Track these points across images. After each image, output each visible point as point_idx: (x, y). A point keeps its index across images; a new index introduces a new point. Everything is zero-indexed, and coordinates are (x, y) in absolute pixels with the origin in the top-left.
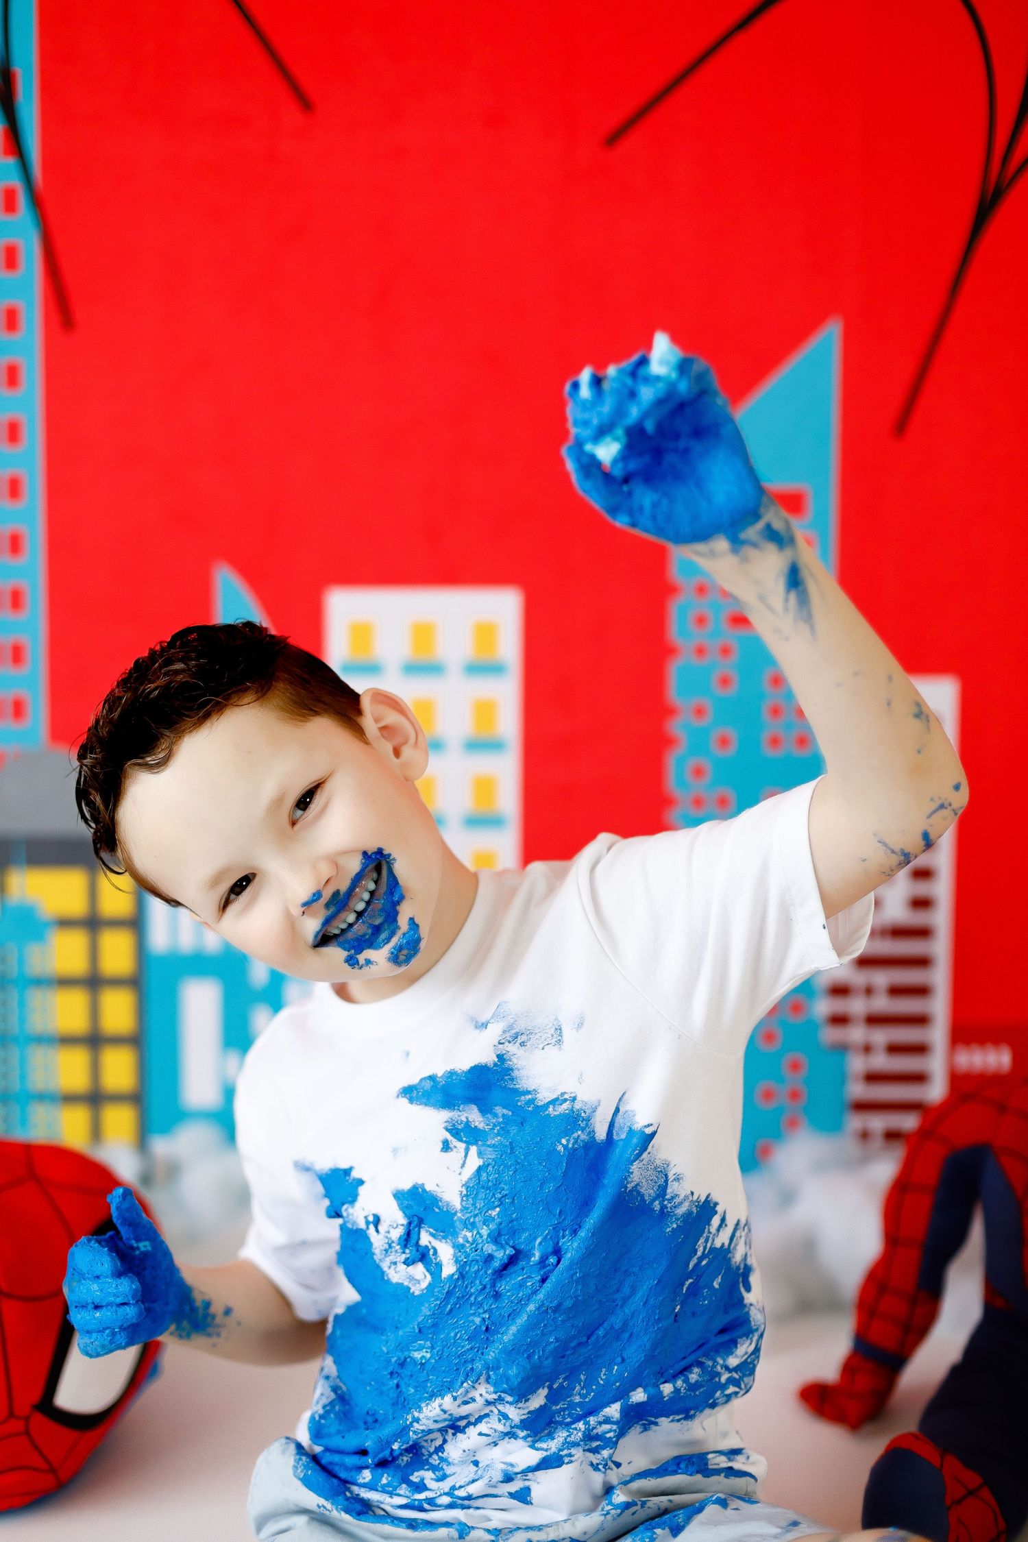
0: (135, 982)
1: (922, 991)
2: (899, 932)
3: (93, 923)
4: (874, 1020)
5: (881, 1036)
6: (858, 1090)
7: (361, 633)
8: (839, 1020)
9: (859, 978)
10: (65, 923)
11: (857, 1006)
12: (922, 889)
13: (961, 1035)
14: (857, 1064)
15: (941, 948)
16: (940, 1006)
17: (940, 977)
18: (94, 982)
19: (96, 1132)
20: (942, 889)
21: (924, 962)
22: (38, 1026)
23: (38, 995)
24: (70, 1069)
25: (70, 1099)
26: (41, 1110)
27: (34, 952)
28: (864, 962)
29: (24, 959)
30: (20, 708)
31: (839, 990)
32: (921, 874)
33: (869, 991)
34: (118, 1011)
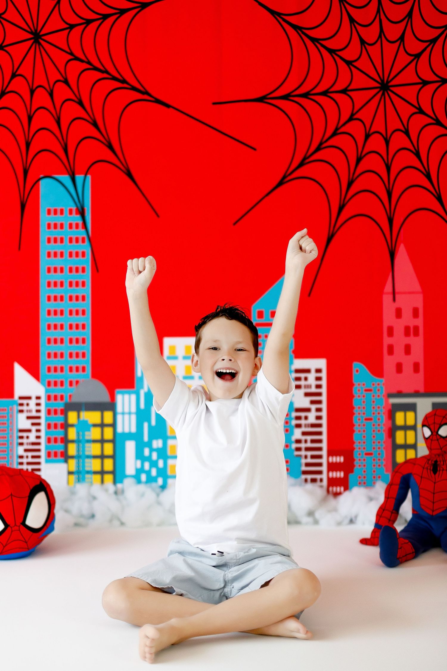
0: (113, 441)
1: (320, 441)
2: (313, 426)
3: (102, 425)
4: (307, 449)
5: (309, 453)
6: (304, 468)
7: (173, 348)
8: (299, 449)
9: (303, 438)
10: (95, 425)
11: (303, 445)
12: (319, 414)
13: (330, 453)
14: (304, 461)
15: (324, 429)
16: (324, 445)
17: (324, 437)
18: (102, 441)
19: (102, 481)
20: (324, 414)
21: (320, 433)
22: (87, 453)
23: (87, 445)
24: (96, 465)
25: (95, 473)
26: (88, 476)
27: (87, 433)
28: (304, 434)
29: (84, 435)
30: (84, 369)
31: (298, 441)
32: (319, 410)
33: (306, 441)
34: (108, 449)
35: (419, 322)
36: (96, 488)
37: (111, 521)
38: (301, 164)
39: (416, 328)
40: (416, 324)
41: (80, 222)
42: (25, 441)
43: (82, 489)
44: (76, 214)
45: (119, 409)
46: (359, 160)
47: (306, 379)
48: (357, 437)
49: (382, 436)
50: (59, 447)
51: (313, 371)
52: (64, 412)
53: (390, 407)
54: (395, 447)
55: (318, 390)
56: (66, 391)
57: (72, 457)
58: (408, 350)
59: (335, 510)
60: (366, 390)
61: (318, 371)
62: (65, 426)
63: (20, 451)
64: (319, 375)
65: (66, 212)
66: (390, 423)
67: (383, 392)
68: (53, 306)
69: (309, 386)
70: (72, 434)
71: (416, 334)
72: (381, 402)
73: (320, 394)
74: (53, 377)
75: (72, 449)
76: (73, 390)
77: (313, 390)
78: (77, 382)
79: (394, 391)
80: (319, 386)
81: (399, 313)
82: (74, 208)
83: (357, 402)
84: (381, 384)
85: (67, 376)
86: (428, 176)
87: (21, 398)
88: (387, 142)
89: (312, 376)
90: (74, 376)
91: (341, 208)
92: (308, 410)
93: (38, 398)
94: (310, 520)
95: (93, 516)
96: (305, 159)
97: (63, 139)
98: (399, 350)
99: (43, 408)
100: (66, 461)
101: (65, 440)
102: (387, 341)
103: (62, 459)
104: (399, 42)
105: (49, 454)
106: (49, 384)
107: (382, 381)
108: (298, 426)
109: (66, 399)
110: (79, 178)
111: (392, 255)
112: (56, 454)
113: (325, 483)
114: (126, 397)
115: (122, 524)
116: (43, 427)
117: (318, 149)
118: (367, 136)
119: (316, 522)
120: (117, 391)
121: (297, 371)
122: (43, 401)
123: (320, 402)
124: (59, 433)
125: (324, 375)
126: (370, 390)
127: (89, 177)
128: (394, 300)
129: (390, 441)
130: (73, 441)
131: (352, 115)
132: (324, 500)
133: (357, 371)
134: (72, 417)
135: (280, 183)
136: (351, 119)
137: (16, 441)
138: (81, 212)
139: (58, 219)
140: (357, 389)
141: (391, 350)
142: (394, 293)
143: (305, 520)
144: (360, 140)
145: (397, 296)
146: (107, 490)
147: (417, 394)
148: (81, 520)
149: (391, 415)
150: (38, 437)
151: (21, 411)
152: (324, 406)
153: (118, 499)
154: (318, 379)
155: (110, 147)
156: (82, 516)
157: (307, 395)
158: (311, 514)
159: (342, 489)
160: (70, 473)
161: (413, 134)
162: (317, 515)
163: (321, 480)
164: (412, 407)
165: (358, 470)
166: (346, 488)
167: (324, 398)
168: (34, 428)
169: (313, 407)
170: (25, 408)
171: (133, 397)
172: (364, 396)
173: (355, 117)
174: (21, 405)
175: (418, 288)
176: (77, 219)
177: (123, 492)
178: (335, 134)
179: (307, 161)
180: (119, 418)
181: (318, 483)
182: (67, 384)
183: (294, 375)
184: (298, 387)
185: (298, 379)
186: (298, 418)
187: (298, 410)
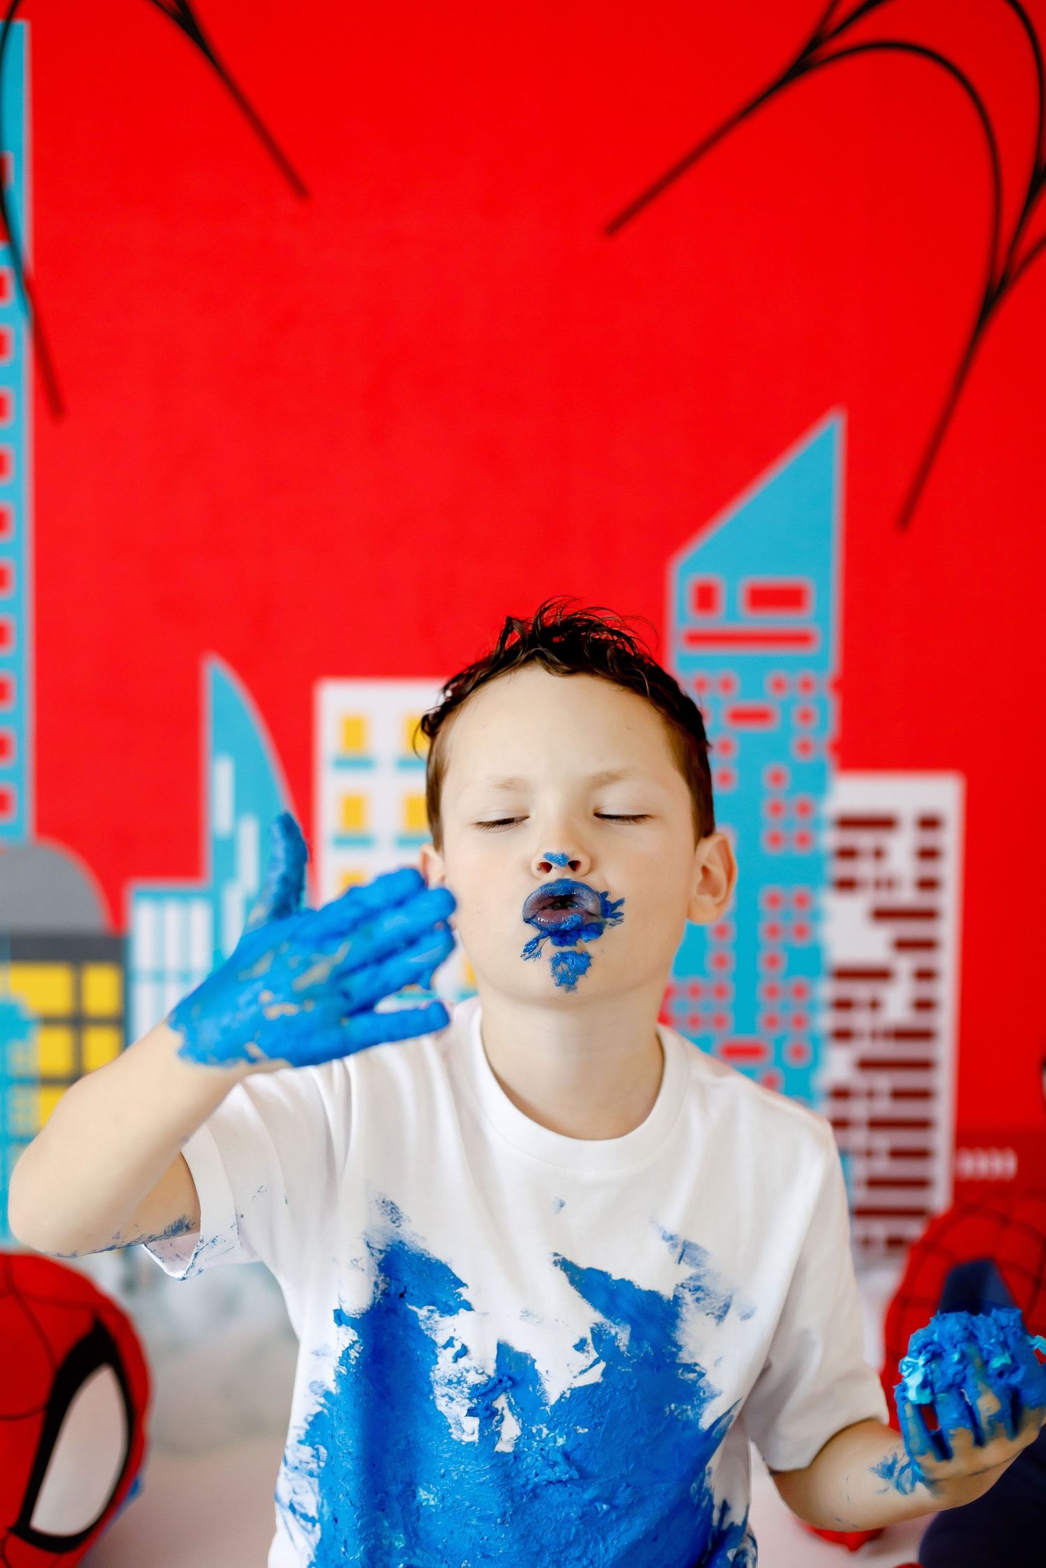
1: (926, 1095)
2: (902, 1034)
3: (78, 1021)
4: (877, 1124)
5: (884, 1141)
6: (861, 1196)
7: (354, 727)
8: (841, 1124)
9: (862, 1081)
10: (48, 1021)
11: (858, 1110)
12: (925, 990)
13: (966, 1139)
14: (861, 1168)
15: (945, 1050)
16: (943, 1110)
17: (944, 1080)
20: (946, 990)
21: (927, 1065)
22: (19, 1127)
23: (18, 1095)
27: (16, 1051)
28: (866, 1065)
29: (6, 1059)
31: (841, 1094)
32: (925, 975)
33: (871, 1094)
45: (145, 957)
47: (879, 854)
51: (907, 824)
55: (924, 900)
61: (929, 823)
64: (930, 839)
69: (888, 884)
73: (928, 915)
77: (907, 896)
80: (928, 884)
89: (902, 845)
91: (1041, 176)
92: (881, 975)
108: (843, 1035)
114: (172, 913)
120: (134, 887)
121: (848, 823)
123: (928, 945)
125: (951, 840)
127: (21, 28)
135: (800, 67)
152: (947, 960)
154: (928, 854)
157: (882, 915)
167: (948, 930)
169: (905, 965)
171: (200, 915)
180: (142, 996)
183: (830, 839)
184: (847, 885)
185: (847, 854)
186: (843, 1005)
187: (846, 974)
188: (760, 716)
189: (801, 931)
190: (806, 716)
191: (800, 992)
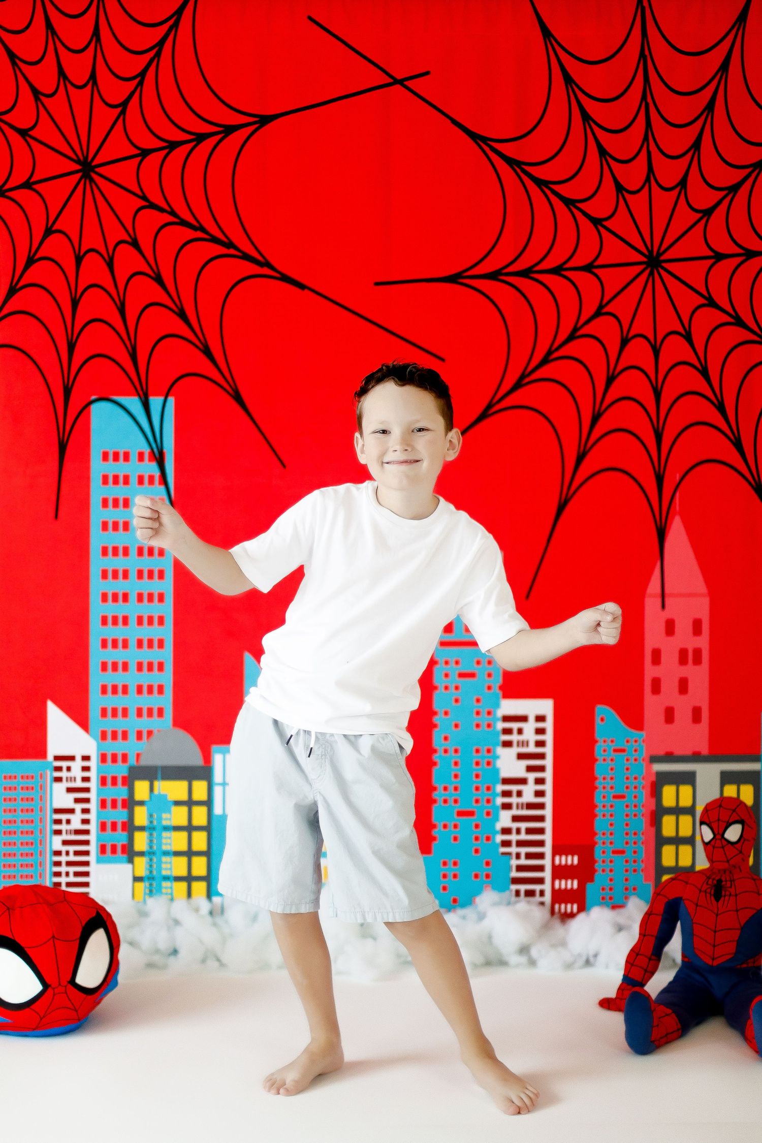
0: (207, 829)
1: (541, 831)
2: (530, 806)
3: (190, 803)
4: (520, 844)
5: (523, 850)
6: (515, 874)
8: (506, 844)
9: (514, 826)
10: (177, 803)
11: (513, 838)
12: (540, 787)
13: (557, 850)
14: (514, 862)
15: (548, 812)
16: (548, 837)
17: (548, 825)
18: (190, 828)
19: (189, 894)
20: (548, 787)
21: (541, 819)
22: (165, 848)
23: (165, 834)
24: (179, 866)
25: (178, 879)
26: (165, 884)
27: (164, 816)
28: (516, 819)
29: (160, 819)
30: (161, 712)
31: (506, 831)
32: (540, 781)
33: (518, 831)
34: (200, 841)
35: (703, 642)
36: (180, 907)
37: (203, 961)
38: (518, 385)
39: (698, 653)
40: (697, 645)
41: (157, 473)
42: (63, 827)
43: (156, 906)
44: (150, 460)
45: (217, 776)
46: (610, 380)
47: (520, 731)
48: (600, 825)
49: (640, 824)
50: (120, 838)
51: (532, 719)
52: (128, 782)
53: (653, 778)
54: (661, 841)
55: (540, 750)
56: (131, 747)
57: (141, 854)
58: (683, 685)
59: (563, 944)
60: (616, 751)
61: (540, 718)
62: (130, 804)
63: (56, 843)
64: (540, 725)
65: (134, 457)
66: (653, 805)
67: (643, 753)
68: (111, 609)
69: (525, 744)
70: (141, 816)
71: (697, 660)
72: (639, 769)
73: (542, 756)
74: (110, 724)
75: (141, 841)
76: (141, 746)
77: (532, 749)
78: (150, 733)
79: (661, 752)
80: (540, 744)
81: (670, 628)
82: (147, 450)
83: (600, 769)
84: (640, 741)
85: (132, 724)
86: (721, 408)
87: (57, 758)
88: (656, 352)
89: (529, 728)
90: (145, 724)
91: (580, 458)
92: (523, 781)
93: (86, 758)
94: (523, 959)
95: (175, 952)
96: (523, 377)
97: (129, 339)
98: (670, 686)
99: (93, 774)
100: (131, 861)
101: (129, 827)
102: (650, 671)
103: (125, 857)
104: (677, 190)
105: (103, 849)
106: (104, 735)
107: (641, 735)
108: (506, 806)
109: (132, 761)
110: (156, 402)
111: (662, 535)
112: (114, 849)
113: (548, 898)
115: (222, 964)
116: (93, 806)
117: (545, 361)
118: (625, 342)
119: (532, 963)
120: (215, 748)
121: (506, 719)
122: (93, 763)
123: (542, 769)
124: (120, 815)
125: (549, 725)
126: (623, 751)
127: (171, 401)
128: (663, 606)
129: (653, 830)
130: (142, 829)
131: (601, 307)
132: (546, 927)
133: (602, 720)
134: (141, 789)
135: (483, 415)
136: (598, 313)
137: (50, 827)
138: (159, 458)
139: (120, 468)
140: (602, 749)
141: (656, 686)
142: (663, 595)
143: (515, 959)
144: (614, 347)
145: (668, 601)
146: (197, 910)
147: (696, 757)
148: (156, 958)
149: (655, 791)
150: (86, 822)
151: (58, 780)
152: (548, 775)
153: (215, 924)
154: (540, 731)
155: (207, 352)
156: (157, 951)
157: (521, 756)
158: (524, 950)
159: (575, 907)
160: (137, 879)
161: (699, 340)
162: (534, 952)
163: (542, 893)
164: (689, 779)
165: (600, 878)
166: (582, 908)
167: (548, 762)
168: (79, 807)
169: (531, 777)
170: (64, 774)
172: (612, 760)
173: (605, 310)
174: (59, 769)
175: (701, 587)
176: (152, 468)
177: (222, 911)
178: (572, 337)
179: (527, 380)
180: (218, 791)
181: (538, 898)
182: (132, 736)
183: (500, 725)
184: (507, 744)
185: (507, 731)
186: (507, 794)
187: (506, 781)
188: (472, 675)
189: (489, 763)
190: (489, 675)
191: (488, 788)
